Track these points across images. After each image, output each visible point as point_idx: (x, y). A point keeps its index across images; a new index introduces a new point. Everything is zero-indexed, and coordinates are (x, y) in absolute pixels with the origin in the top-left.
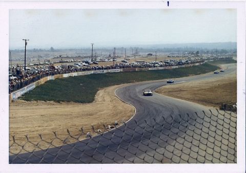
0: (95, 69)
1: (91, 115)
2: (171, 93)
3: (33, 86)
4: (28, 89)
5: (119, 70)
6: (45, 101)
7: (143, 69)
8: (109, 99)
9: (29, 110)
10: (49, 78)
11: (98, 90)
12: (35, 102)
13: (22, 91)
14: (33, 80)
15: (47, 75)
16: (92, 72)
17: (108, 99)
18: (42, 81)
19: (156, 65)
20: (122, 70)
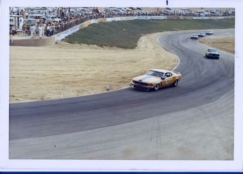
0: (139, 14)
1: (134, 62)
2: (215, 44)
3: (76, 29)
4: (72, 32)
5: (162, 17)
6: (88, 44)
7: (188, 18)
8: (152, 47)
9: (72, 53)
10: (93, 21)
11: (141, 36)
12: (78, 45)
13: (66, 33)
14: (77, 23)
15: (91, 18)
16: (136, 18)
17: (150, 46)
18: (86, 24)
19: (201, 14)
20: (165, 17)
